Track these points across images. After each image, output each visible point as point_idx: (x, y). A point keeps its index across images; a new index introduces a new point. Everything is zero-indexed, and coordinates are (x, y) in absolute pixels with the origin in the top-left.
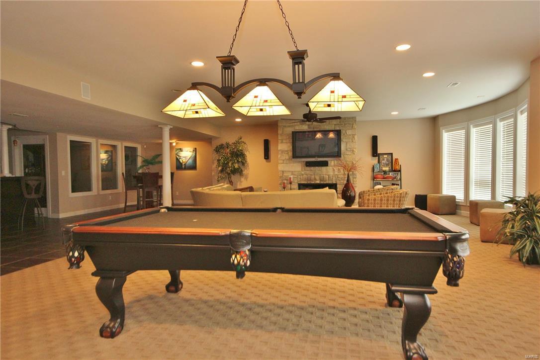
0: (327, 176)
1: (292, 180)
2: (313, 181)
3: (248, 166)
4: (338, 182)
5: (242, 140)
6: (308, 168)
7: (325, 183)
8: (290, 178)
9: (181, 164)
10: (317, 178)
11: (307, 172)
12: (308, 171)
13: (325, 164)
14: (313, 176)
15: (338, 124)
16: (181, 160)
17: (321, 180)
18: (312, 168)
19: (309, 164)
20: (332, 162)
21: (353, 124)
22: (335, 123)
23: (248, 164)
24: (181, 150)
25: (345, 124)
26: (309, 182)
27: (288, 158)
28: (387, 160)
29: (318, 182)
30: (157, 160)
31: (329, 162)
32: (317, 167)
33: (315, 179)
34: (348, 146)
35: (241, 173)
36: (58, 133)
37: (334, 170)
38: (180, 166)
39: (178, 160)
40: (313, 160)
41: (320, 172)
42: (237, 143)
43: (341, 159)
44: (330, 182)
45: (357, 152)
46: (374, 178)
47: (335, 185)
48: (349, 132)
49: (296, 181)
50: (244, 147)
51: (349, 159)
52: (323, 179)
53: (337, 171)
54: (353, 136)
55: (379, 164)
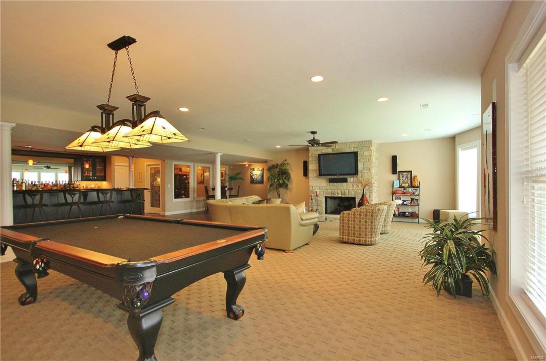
0: (347, 191)
1: (318, 193)
2: (336, 195)
3: (292, 182)
4: (356, 196)
5: (287, 162)
6: (332, 184)
7: (345, 196)
9: (254, 179)
10: (339, 192)
11: (331, 187)
13: (345, 181)
14: (336, 191)
15: (357, 147)
16: (253, 177)
17: (342, 194)
18: (335, 184)
19: (331, 181)
20: (351, 179)
21: (369, 146)
22: (354, 146)
24: (254, 169)
25: (362, 147)
26: (332, 196)
27: (316, 175)
28: (407, 177)
29: (340, 196)
30: (237, 177)
31: (348, 179)
32: (339, 183)
33: (338, 194)
34: (365, 165)
35: (286, 186)
36: (166, 160)
37: (353, 185)
38: (253, 181)
39: (251, 177)
40: (335, 177)
41: (342, 188)
42: (283, 164)
43: (358, 176)
44: (350, 196)
45: (373, 171)
46: (393, 193)
47: (354, 198)
48: (366, 153)
49: (323, 195)
50: (288, 167)
51: (366, 176)
52: (344, 193)
53: (355, 186)
54: (370, 156)
55: (398, 181)
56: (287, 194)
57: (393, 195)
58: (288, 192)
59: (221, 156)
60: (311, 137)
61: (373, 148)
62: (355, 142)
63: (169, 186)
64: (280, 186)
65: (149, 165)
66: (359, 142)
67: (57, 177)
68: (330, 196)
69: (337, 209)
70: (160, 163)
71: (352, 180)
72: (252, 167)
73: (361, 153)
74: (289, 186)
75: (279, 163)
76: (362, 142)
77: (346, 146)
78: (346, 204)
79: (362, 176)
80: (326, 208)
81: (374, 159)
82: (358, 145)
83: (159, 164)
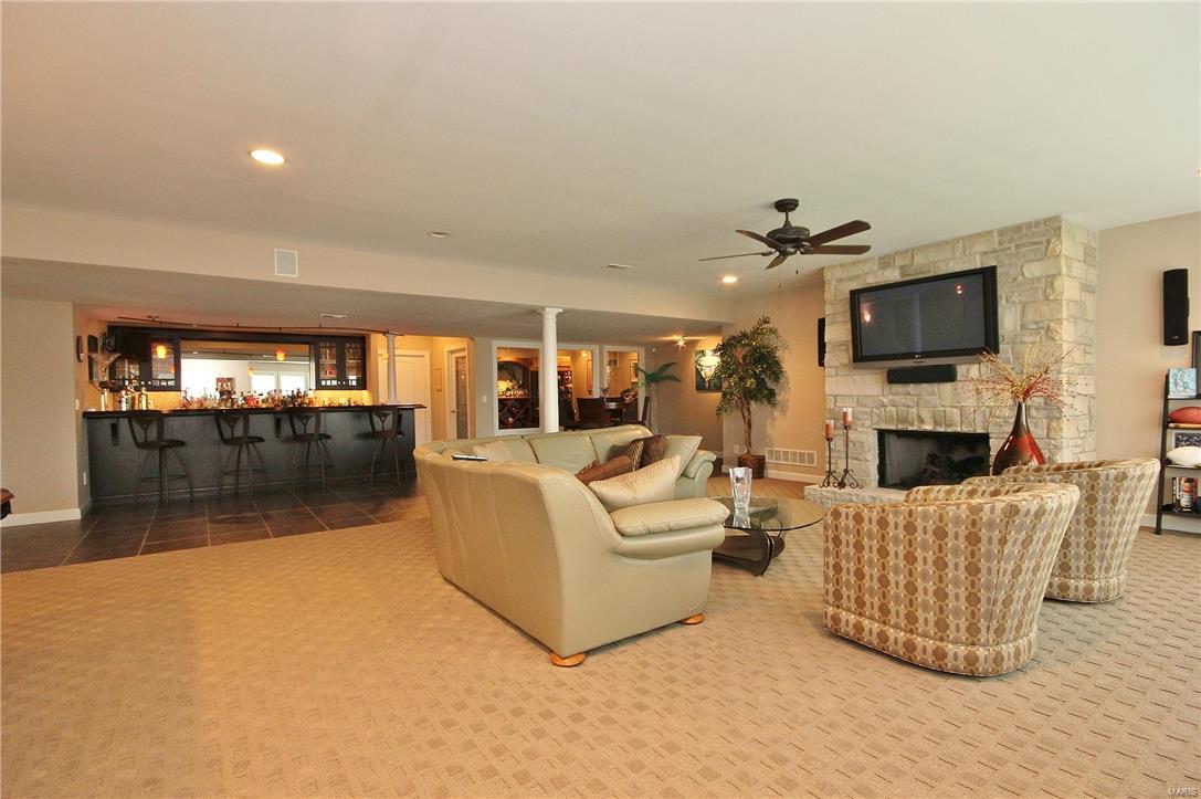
0: (956, 412)
1: (850, 418)
2: (912, 425)
3: (788, 384)
4: (992, 430)
5: (770, 325)
6: (898, 388)
7: (949, 430)
8: (845, 414)
9: (704, 380)
10: (926, 415)
11: (897, 398)
12: (897, 394)
13: (947, 375)
14: (914, 410)
15: (994, 251)
16: (703, 373)
17: (936, 423)
18: (911, 388)
19: (895, 377)
20: (969, 371)
21: (1049, 242)
22: (984, 249)
23: (787, 378)
24: (701, 353)
25: (1017, 247)
26: (900, 427)
27: (846, 361)
29: (928, 427)
30: (664, 374)
31: (961, 370)
32: (924, 385)
33: (921, 421)
34: (1030, 316)
35: (770, 396)
36: (476, 338)
37: (978, 392)
38: (701, 385)
39: (698, 372)
40: (909, 363)
41: (934, 399)
42: (757, 332)
43: (1000, 358)
44: (966, 429)
45: (1067, 334)
46: (1168, 420)
47: (985, 438)
48: (1034, 270)
49: (868, 423)
50: (772, 341)
51: (1031, 355)
52: (945, 419)
53: (986, 395)
54: (1051, 279)
55: (1194, 370)
56: (774, 419)
57: (1165, 427)
58: (776, 413)
59: (559, 316)
60: (777, 221)
61: (1067, 247)
62: (990, 233)
63: (485, 399)
64: (749, 395)
65: (452, 352)
66: (1002, 232)
67: (278, 382)
68: (893, 428)
69: (925, 471)
70: (465, 345)
71: (974, 371)
72: (699, 348)
73: (1013, 272)
74: (778, 398)
75: (749, 330)
76: (1018, 228)
77: (953, 253)
78: (959, 455)
79: (1016, 358)
80: (882, 469)
81: (1068, 289)
82: (1001, 244)
83: (464, 349)
